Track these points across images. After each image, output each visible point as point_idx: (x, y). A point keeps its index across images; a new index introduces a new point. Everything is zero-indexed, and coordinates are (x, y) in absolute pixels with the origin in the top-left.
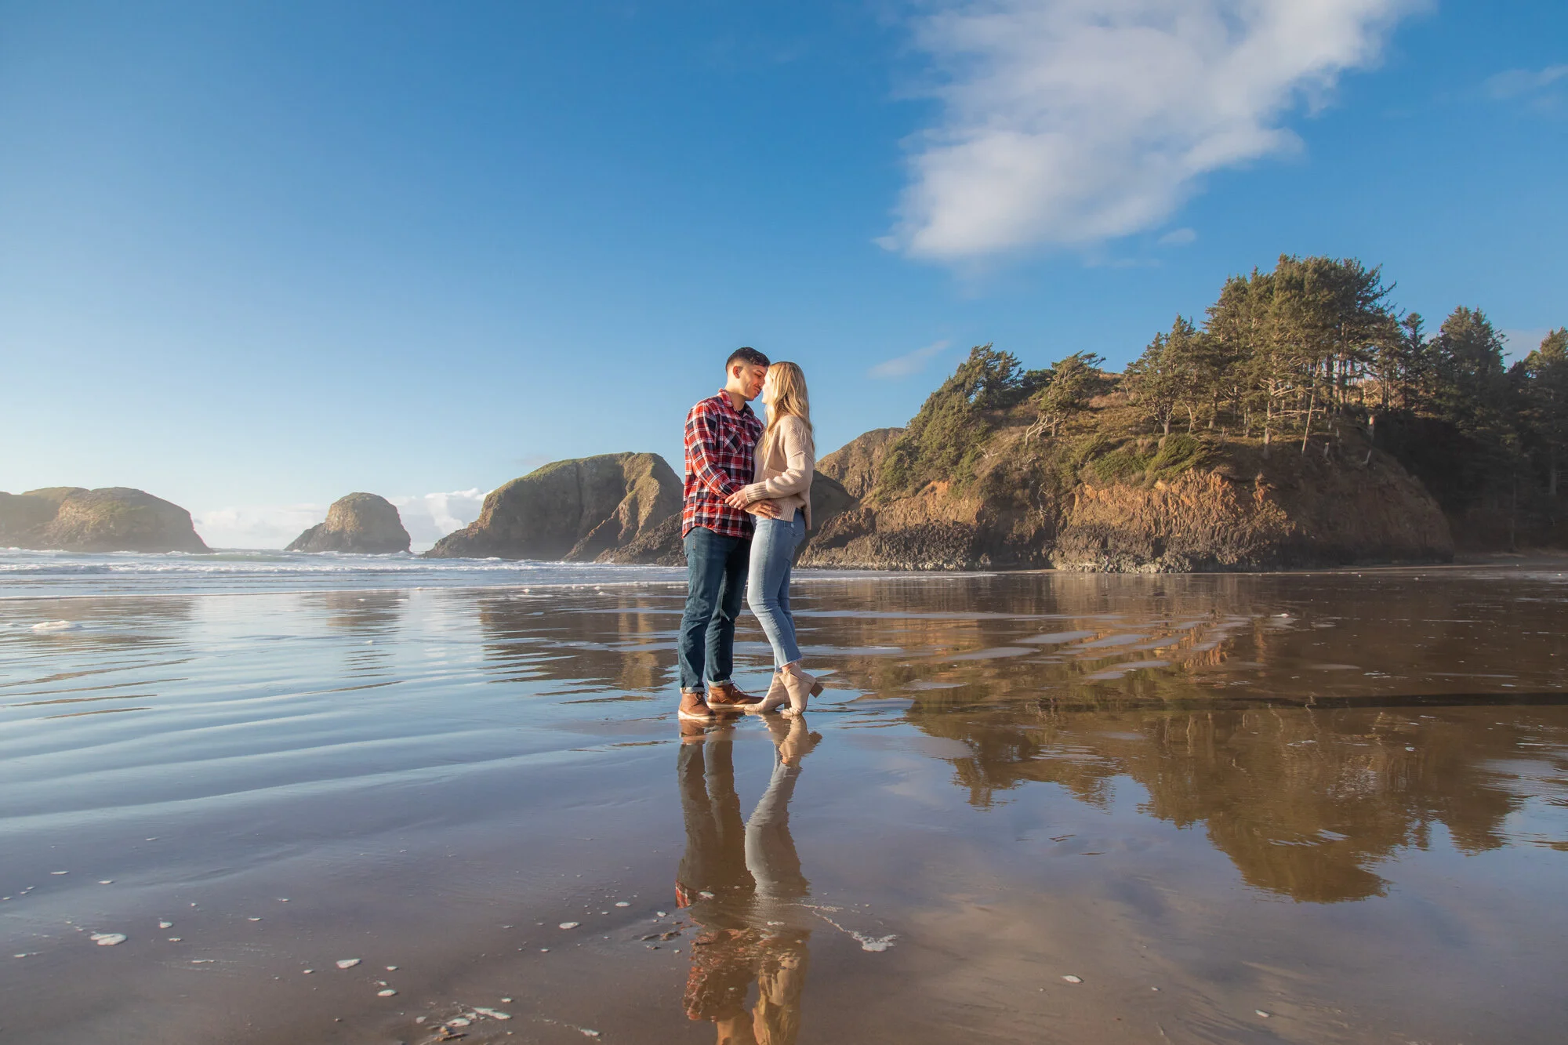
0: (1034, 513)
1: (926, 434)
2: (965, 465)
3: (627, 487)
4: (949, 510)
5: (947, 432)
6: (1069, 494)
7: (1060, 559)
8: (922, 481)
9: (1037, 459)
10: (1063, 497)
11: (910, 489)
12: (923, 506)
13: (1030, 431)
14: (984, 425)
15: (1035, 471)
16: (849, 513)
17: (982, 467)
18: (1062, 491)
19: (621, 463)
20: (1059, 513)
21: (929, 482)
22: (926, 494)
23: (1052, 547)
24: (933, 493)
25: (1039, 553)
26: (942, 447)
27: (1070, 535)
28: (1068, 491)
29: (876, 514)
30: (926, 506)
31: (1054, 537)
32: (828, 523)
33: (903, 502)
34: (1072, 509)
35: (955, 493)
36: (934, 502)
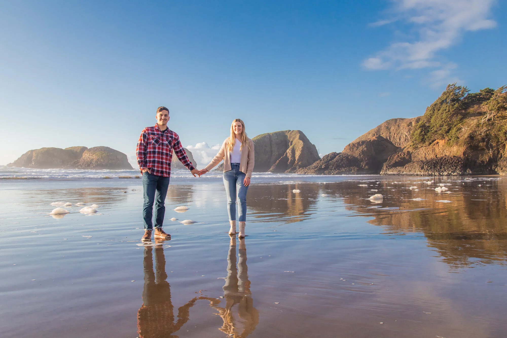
0: (487, 152)
1: (432, 121)
2: (453, 133)
3: (289, 144)
4: (446, 151)
5: (443, 120)
6: (503, 144)
7: (501, 170)
8: (432, 140)
9: (488, 130)
10: (500, 145)
11: (427, 143)
12: (434, 150)
13: (484, 119)
14: (460, 117)
15: (487, 135)
17: (462, 134)
18: (499, 143)
19: (286, 134)
20: (499, 152)
21: (436, 140)
22: (434, 145)
23: (497, 166)
24: (437, 145)
25: (491, 168)
26: (441, 126)
27: (504, 161)
28: (502, 143)
29: (412, 153)
30: (435, 150)
31: (496, 162)
32: (391, 157)
33: (424, 148)
34: (504, 150)
35: (448, 143)
36: (438, 148)
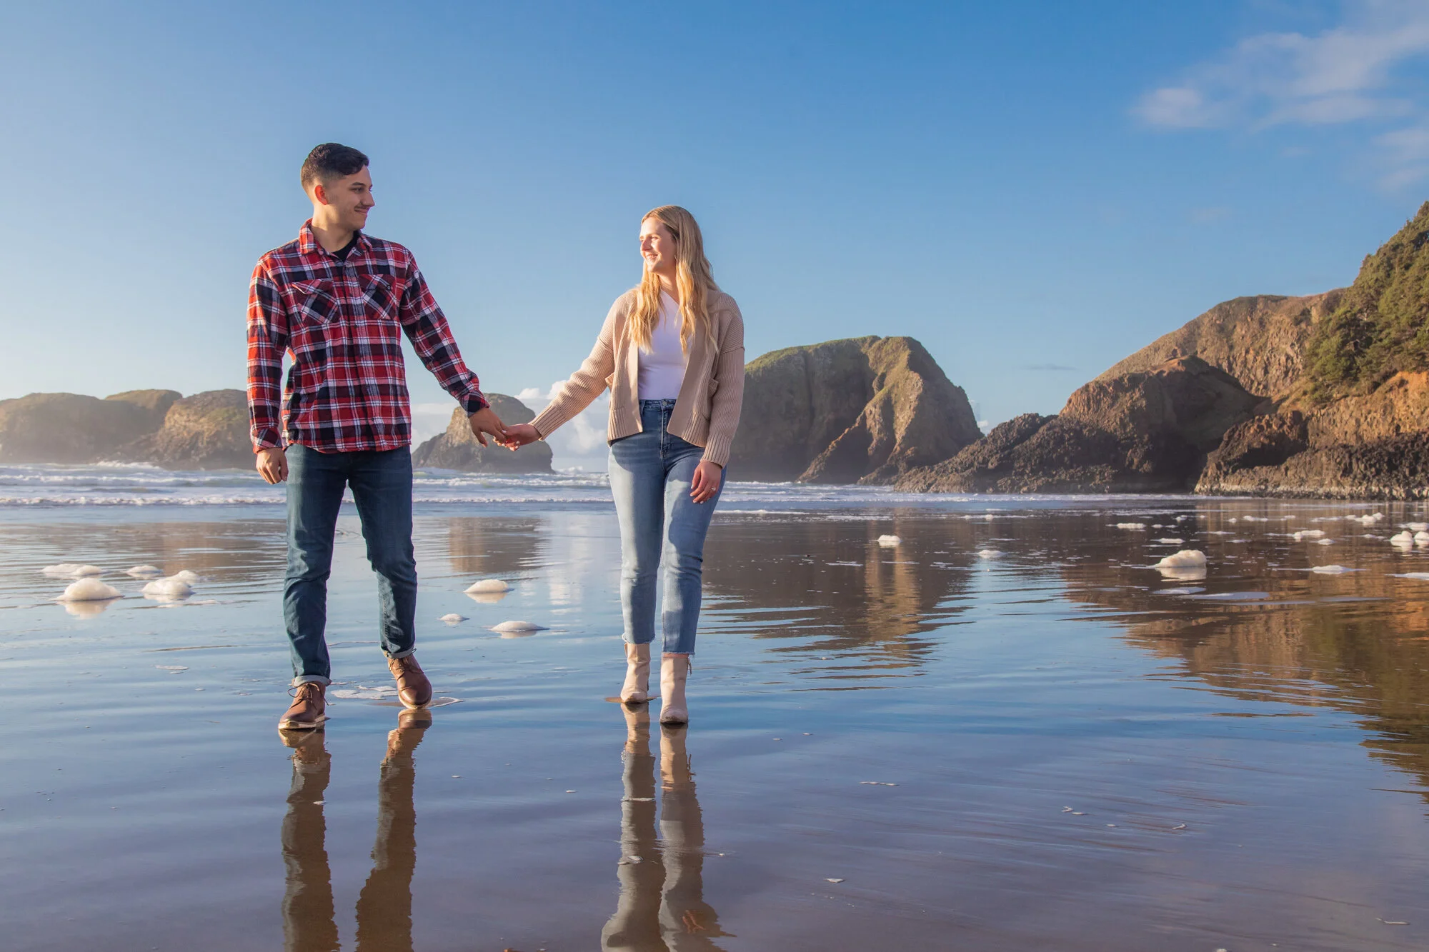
3: (875, 384)
8: (1382, 372)
11: (1363, 383)
12: (1388, 408)
16: (1267, 417)
19: (863, 350)
22: (1391, 389)
26: (1416, 322)
29: (1309, 418)
30: (1392, 408)
32: (1234, 431)
33: (1353, 401)
36: (1405, 402)
